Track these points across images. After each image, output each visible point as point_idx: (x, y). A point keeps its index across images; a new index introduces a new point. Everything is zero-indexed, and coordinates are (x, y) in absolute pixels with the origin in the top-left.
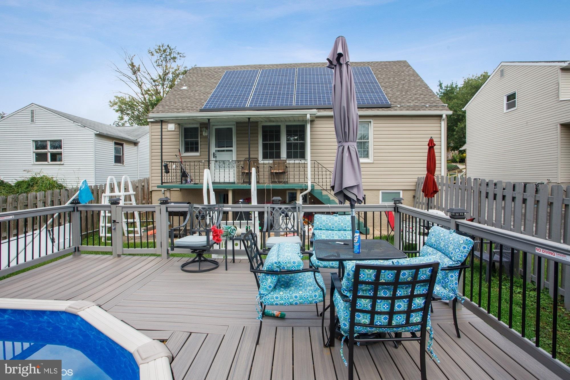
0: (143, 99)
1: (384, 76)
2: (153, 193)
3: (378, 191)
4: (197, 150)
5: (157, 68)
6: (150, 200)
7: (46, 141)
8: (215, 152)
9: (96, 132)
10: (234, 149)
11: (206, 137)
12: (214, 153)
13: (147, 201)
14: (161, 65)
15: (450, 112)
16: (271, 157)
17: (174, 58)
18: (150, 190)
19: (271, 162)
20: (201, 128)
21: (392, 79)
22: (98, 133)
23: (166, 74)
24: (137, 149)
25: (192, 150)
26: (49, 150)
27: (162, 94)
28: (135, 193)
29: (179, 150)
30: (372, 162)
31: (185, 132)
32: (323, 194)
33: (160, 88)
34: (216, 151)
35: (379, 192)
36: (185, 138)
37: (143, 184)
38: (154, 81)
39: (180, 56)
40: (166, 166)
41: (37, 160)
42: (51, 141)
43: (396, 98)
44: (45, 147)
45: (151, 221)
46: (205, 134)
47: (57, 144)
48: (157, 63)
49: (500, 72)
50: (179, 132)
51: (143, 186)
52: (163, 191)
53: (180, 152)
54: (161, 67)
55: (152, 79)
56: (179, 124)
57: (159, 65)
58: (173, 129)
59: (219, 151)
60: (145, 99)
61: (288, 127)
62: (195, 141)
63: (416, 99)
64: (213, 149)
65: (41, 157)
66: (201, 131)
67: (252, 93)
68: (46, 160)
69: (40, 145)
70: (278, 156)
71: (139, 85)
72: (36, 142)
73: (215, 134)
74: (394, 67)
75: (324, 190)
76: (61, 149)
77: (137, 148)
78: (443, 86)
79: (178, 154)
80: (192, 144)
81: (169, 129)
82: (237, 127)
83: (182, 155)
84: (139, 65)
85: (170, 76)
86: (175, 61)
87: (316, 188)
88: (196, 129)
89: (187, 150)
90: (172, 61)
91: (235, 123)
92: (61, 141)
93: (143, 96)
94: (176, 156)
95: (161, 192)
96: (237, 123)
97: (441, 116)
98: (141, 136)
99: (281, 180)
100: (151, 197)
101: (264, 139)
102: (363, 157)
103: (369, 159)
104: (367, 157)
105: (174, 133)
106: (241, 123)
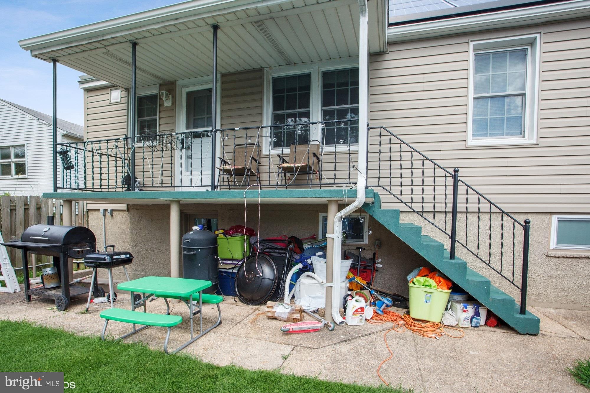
3: (548, 216)
7: (10, 148)
9: (62, 132)
11: (167, 109)
12: (183, 139)
16: (289, 142)
18: (85, 209)
20: (160, 93)
22: (65, 133)
26: (12, 160)
30: (534, 142)
31: (139, 106)
32: (401, 222)
35: (551, 219)
36: (140, 115)
41: (2, 174)
42: (13, 147)
44: (9, 156)
46: (168, 103)
47: (21, 152)
52: (102, 211)
58: (118, 99)
64: (181, 131)
66: (162, 99)
68: (10, 174)
73: (187, 103)
75: (414, 211)
76: (25, 156)
81: (112, 101)
82: (222, 83)
87: (384, 206)
92: (24, 147)
96: (223, 75)
101: (277, 105)
102: (506, 135)
103: (524, 137)
104: (521, 134)
105: (119, 107)
106: (230, 74)
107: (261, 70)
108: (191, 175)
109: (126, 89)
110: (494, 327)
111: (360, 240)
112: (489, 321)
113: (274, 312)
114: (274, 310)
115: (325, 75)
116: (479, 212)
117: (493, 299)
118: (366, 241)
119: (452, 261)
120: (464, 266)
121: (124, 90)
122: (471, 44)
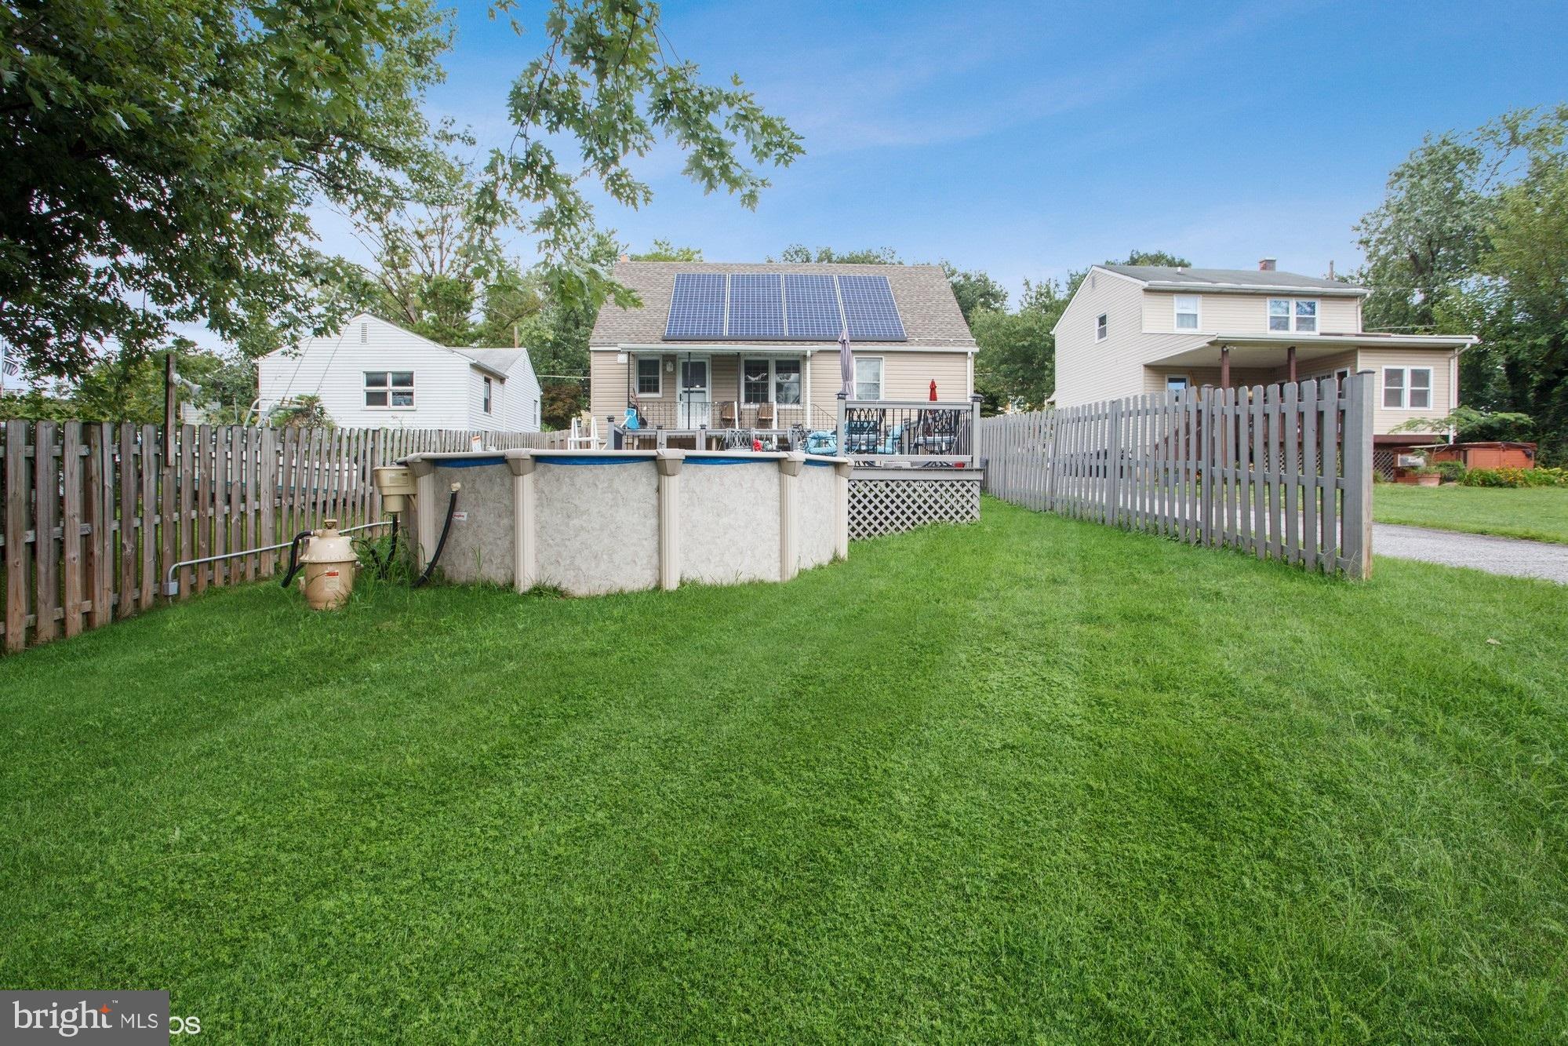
1: (905, 293)
4: (656, 390)
7: (386, 373)
8: (682, 393)
9: (471, 361)
10: (708, 389)
11: (670, 373)
12: (681, 395)
15: (977, 350)
16: (756, 401)
19: (758, 406)
20: (663, 361)
21: (915, 298)
22: (474, 361)
24: (502, 390)
25: (649, 390)
26: (390, 388)
31: (640, 366)
34: (683, 391)
36: (640, 373)
41: (369, 403)
42: (393, 373)
43: (915, 329)
44: (383, 383)
46: (668, 369)
47: (405, 379)
50: (632, 366)
56: (633, 357)
58: (625, 362)
59: (687, 392)
61: (778, 362)
62: (653, 378)
63: (940, 330)
64: (680, 389)
65: (375, 399)
66: (664, 367)
67: (727, 315)
68: (385, 404)
69: (375, 379)
70: (765, 399)
72: (368, 374)
73: (683, 369)
74: (922, 278)
76: (412, 385)
77: (502, 387)
78: (1033, 285)
80: (649, 381)
81: (621, 362)
82: (713, 361)
88: (656, 362)
91: (709, 358)
92: (412, 374)
96: (713, 356)
97: (966, 353)
106: (718, 356)
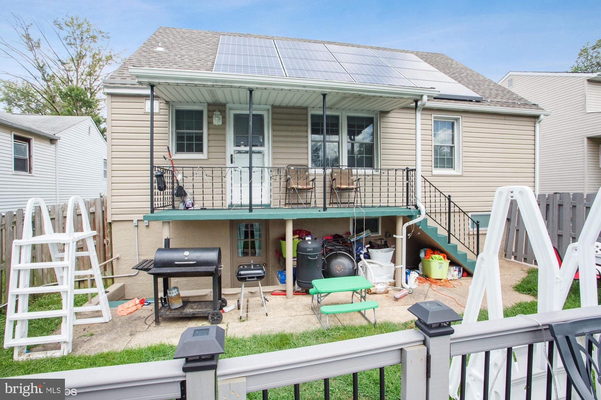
0: (46, 87)
2: (113, 225)
4: (200, 149)
5: (69, 47)
6: (109, 239)
8: (232, 153)
10: (267, 149)
11: (217, 127)
12: (232, 156)
13: (102, 241)
14: (74, 44)
17: (94, 37)
18: (109, 220)
20: (209, 111)
23: (81, 57)
24: (54, 150)
25: (190, 150)
27: (75, 82)
28: (95, 233)
29: (168, 148)
30: (460, 174)
31: (177, 118)
33: (73, 75)
34: (235, 151)
35: (468, 215)
36: (178, 127)
37: (92, 210)
38: (63, 64)
39: (103, 36)
40: (160, 177)
45: (109, 278)
46: (215, 121)
48: (68, 40)
49: (507, 81)
50: (167, 117)
51: (93, 213)
52: (135, 222)
53: (169, 151)
54: (73, 46)
55: (60, 61)
56: (167, 102)
57: (71, 44)
58: (156, 110)
59: (239, 152)
60: (49, 86)
62: (196, 133)
64: (231, 148)
66: (210, 117)
67: (283, 66)
71: (39, 66)
73: (234, 123)
77: (54, 147)
79: (167, 154)
80: (190, 138)
81: (148, 111)
82: (273, 113)
83: (173, 157)
84: (39, 40)
85: (88, 60)
86: (95, 41)
88: (199, 113)
89: (180, 149)
90: (90, 40)
91: (269, 107)
93: (45, 83)
94: (164, 159)
95: (130, 223)
96: (273, 107)
97: (538, 117)
98: (61, 130)
99: (344, 199)
100: (111, 233)
102: (447, 168)
103: (454, 170)
104: (452, 168)
105: (159, 118)
106: (280, 107)
107: (306, 108)
108: (241, 187)
109: (166, 102)
110: (467, 276)
111: (377, 233)
112: (464, 274)
113: (377, 289)
114: (376, 288)
115: (349, 118)
116: (435, 213)
117: (468, 262)
118: (380, 234)
119: (449, 244)
120: (455, 247)
121: (164, 102)
122: (433, 115)
